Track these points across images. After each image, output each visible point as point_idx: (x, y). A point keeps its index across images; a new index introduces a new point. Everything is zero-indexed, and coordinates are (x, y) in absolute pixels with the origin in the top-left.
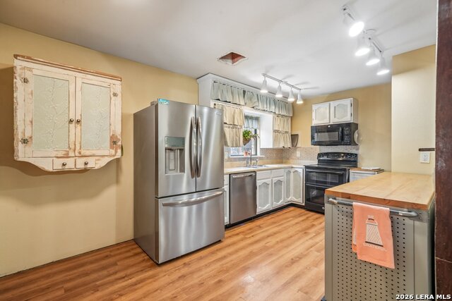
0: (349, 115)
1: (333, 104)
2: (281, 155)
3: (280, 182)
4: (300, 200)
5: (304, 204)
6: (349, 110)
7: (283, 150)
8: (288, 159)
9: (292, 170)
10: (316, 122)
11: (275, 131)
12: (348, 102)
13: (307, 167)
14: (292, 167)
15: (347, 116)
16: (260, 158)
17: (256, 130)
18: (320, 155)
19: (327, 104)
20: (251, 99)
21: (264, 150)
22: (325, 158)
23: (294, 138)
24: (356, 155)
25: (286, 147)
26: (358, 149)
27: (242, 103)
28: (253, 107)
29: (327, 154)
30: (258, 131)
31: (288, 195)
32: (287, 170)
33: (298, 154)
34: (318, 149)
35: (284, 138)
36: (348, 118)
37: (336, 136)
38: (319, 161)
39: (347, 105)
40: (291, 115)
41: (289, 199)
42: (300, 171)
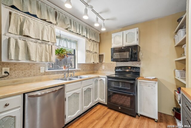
0: (136, 39)
1: (125, 32)
2: (93, 68)
3: (89, 90)
4: (104, 101)
5: (106, 104)
6: (136, 36)
7: (94, 65)
8: (98, 70)
9: (99, 79)
10: (114, 46)
11: (87, 51)
12: (135, 31)
13: (108, 77)
14: (99, 77)
15: (134, 40)
16: (77, 71)
17: (74, 50)
18: (116, 68)
19: (121, 32)
20: (64, 21)
21: (80, 65)
22: (120, 70)
23: (101, 57)
24: (139, 68)
25: (95, 62)
26: (140, 64)
27: (54, 22)
28: (67, 29)
29: (121, 67)
30: (76, 51)
31: (96, 97)
32: (95, 79)
33: (103, 67)
34: (115, 64)
35: (94, 56)
36: (135, 42)
37: (127, 55)
38: (116, 72)
39: (134, 33)
40: (99, 41)
41: (97, 100)
42: (104, 79)
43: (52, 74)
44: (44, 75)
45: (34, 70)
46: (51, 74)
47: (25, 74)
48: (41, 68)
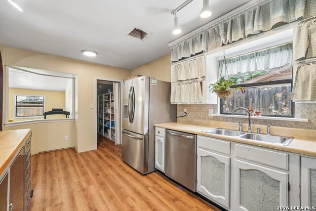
43: (223, 121)
44: (213, 120)
45: (203, 112)
46: (221, 121)
47: (196, 116)
48: (209, 110)
